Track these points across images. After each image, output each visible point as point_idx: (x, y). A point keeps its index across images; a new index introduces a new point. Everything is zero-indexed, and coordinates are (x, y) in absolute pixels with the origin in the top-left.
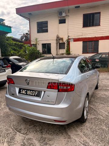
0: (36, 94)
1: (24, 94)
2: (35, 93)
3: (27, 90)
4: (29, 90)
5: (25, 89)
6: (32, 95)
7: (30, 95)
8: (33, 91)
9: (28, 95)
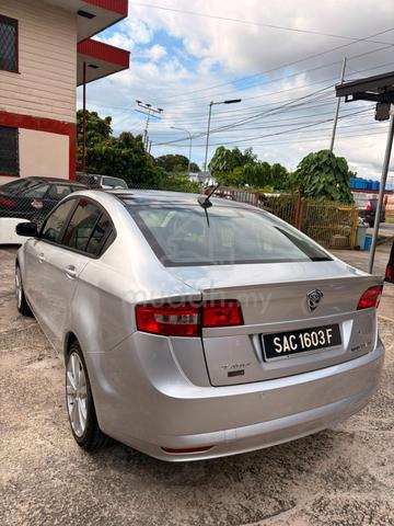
0: (329, 336)
1: (292, 352)
2: (326, 337)
3: (297, 333)
4: (303, 332)
5: (288, 334)
6: (320, 346)
7: (313, 347)
8: (316, 330)
9: (306, 349)
